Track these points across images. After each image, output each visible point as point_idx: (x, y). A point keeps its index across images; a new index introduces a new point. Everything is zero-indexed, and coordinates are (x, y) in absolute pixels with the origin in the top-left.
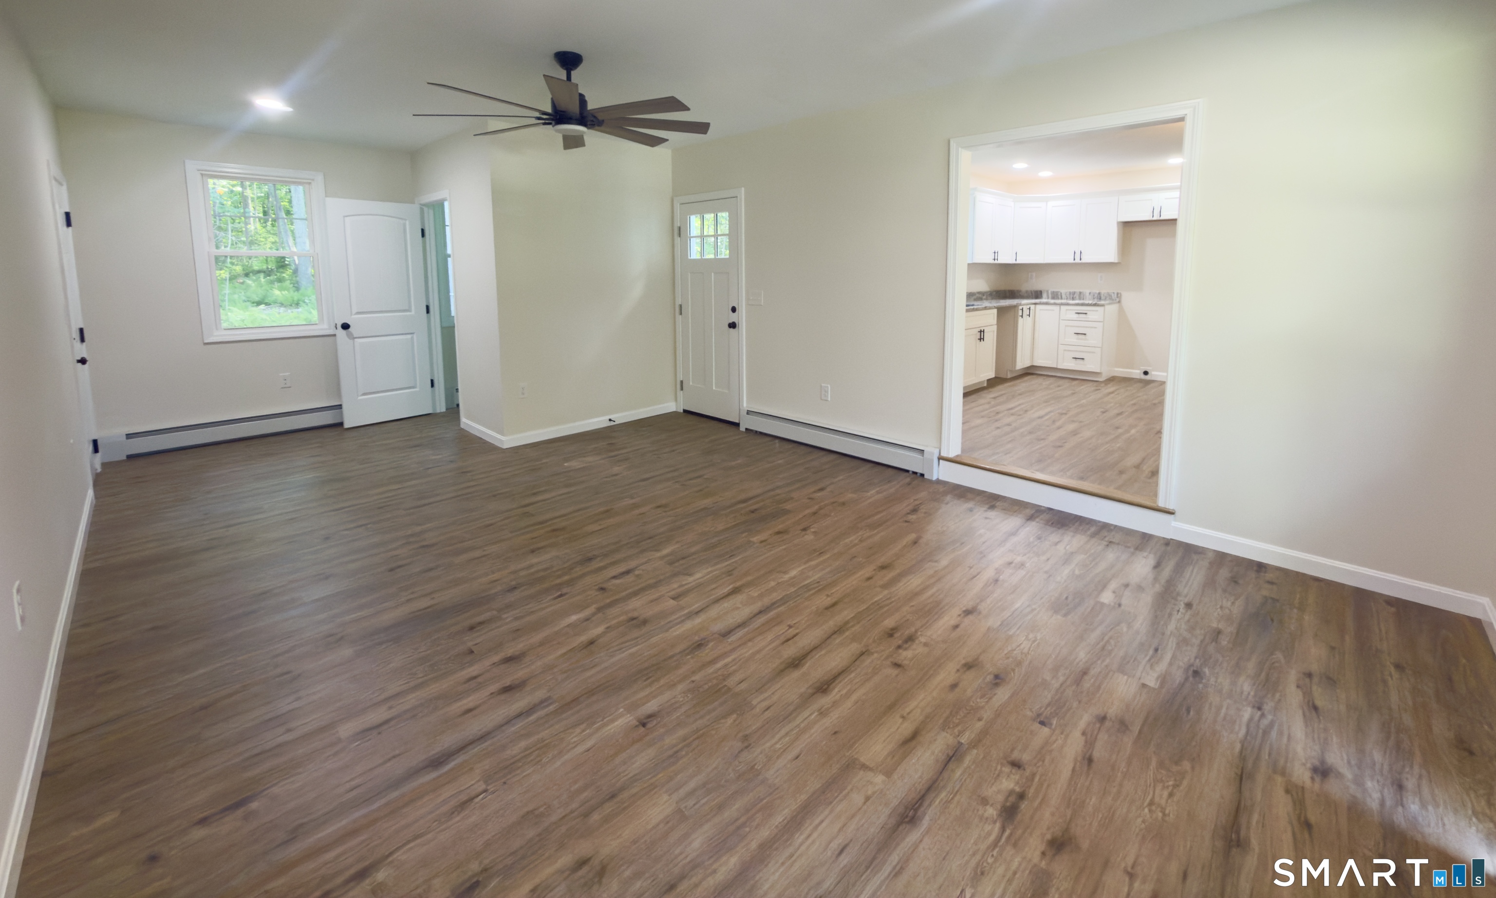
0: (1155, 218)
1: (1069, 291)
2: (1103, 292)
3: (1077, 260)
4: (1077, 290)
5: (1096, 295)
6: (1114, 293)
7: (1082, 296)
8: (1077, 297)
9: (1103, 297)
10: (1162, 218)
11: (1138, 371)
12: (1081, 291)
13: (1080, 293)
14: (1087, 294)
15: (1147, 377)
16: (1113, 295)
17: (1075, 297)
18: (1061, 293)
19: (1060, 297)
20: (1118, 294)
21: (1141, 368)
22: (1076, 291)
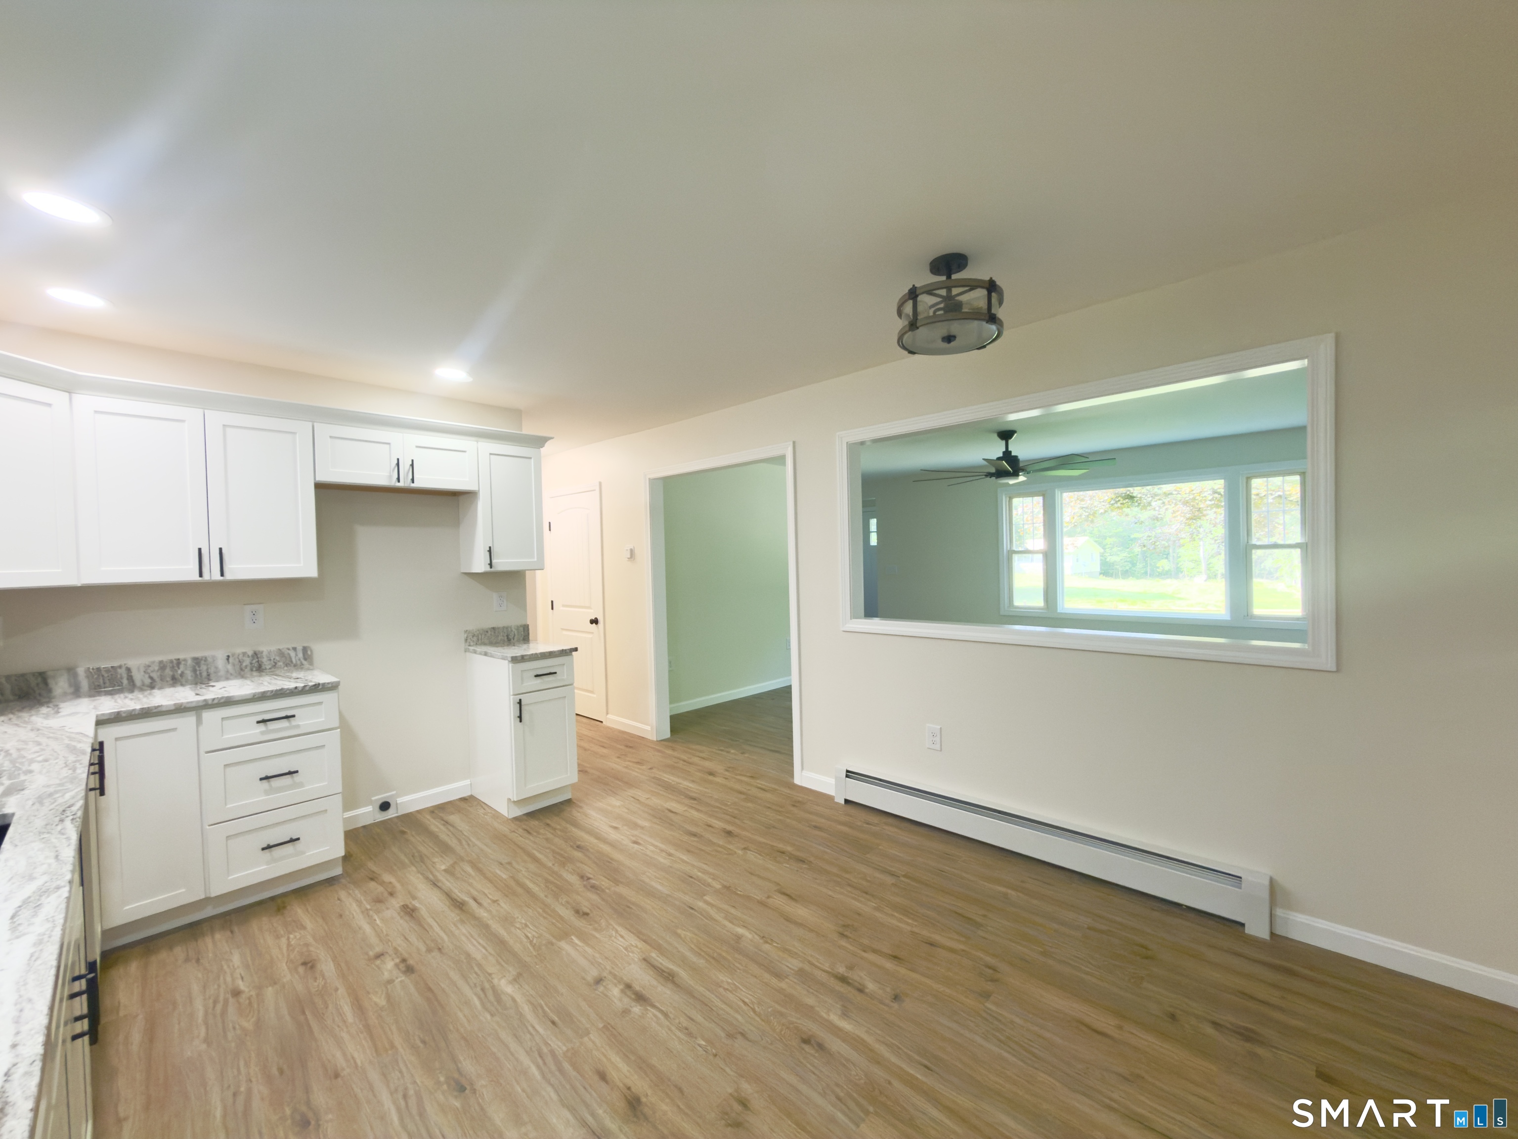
0: (401, 484)
1: (158, 659)
2: (264, 649)
3: (212, 574)
4: (187, 655)
5: (247, 661)
6: (295, 649)
7: (204, 668)
8: (189, 674)
9: (267, 664)
10: (419, 484)
11: (370, 808)
12: (199, 655)
13: (197, 661)
14: (221, 663)
15: (391, 814)
16: (292, 654)
17: (182, 675)
18: (129, 670)
19: (125, 682)
20: (305, 649)
21: (373, 798)
22: (181, 657)
